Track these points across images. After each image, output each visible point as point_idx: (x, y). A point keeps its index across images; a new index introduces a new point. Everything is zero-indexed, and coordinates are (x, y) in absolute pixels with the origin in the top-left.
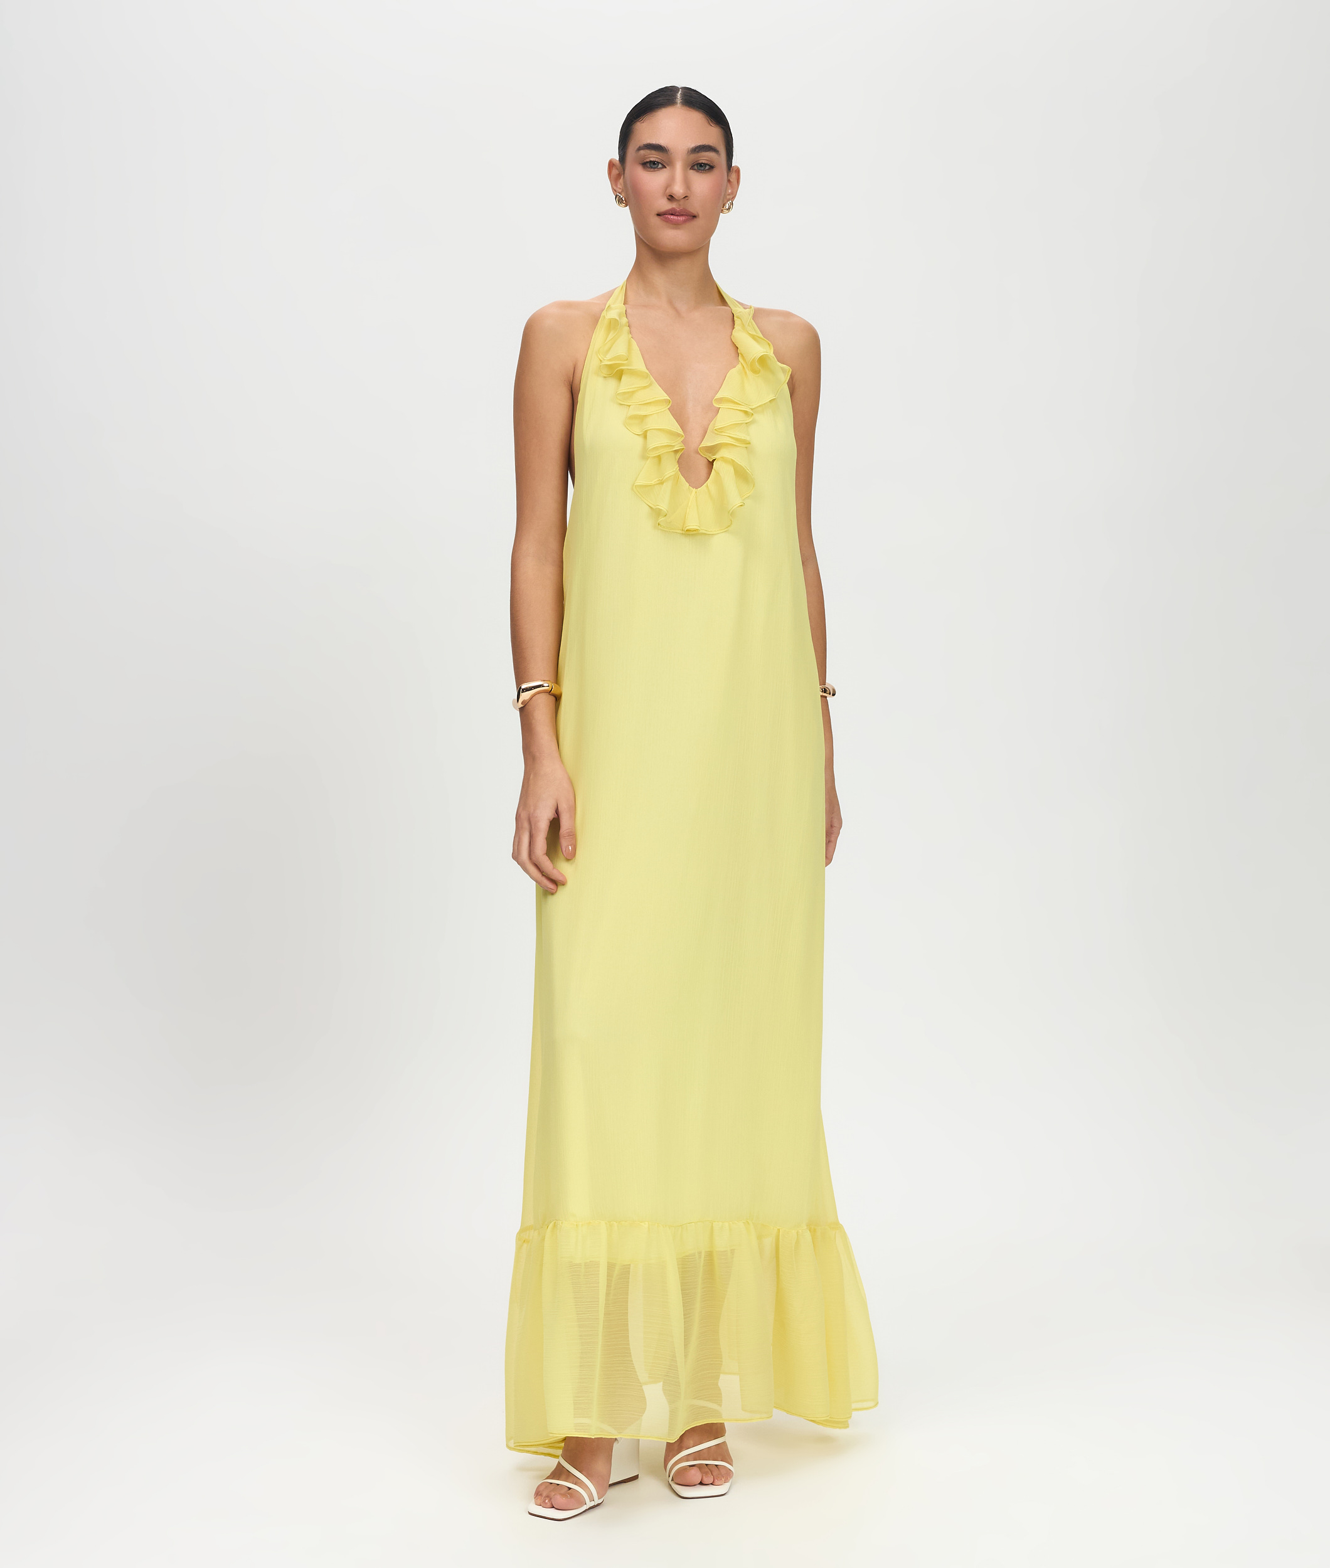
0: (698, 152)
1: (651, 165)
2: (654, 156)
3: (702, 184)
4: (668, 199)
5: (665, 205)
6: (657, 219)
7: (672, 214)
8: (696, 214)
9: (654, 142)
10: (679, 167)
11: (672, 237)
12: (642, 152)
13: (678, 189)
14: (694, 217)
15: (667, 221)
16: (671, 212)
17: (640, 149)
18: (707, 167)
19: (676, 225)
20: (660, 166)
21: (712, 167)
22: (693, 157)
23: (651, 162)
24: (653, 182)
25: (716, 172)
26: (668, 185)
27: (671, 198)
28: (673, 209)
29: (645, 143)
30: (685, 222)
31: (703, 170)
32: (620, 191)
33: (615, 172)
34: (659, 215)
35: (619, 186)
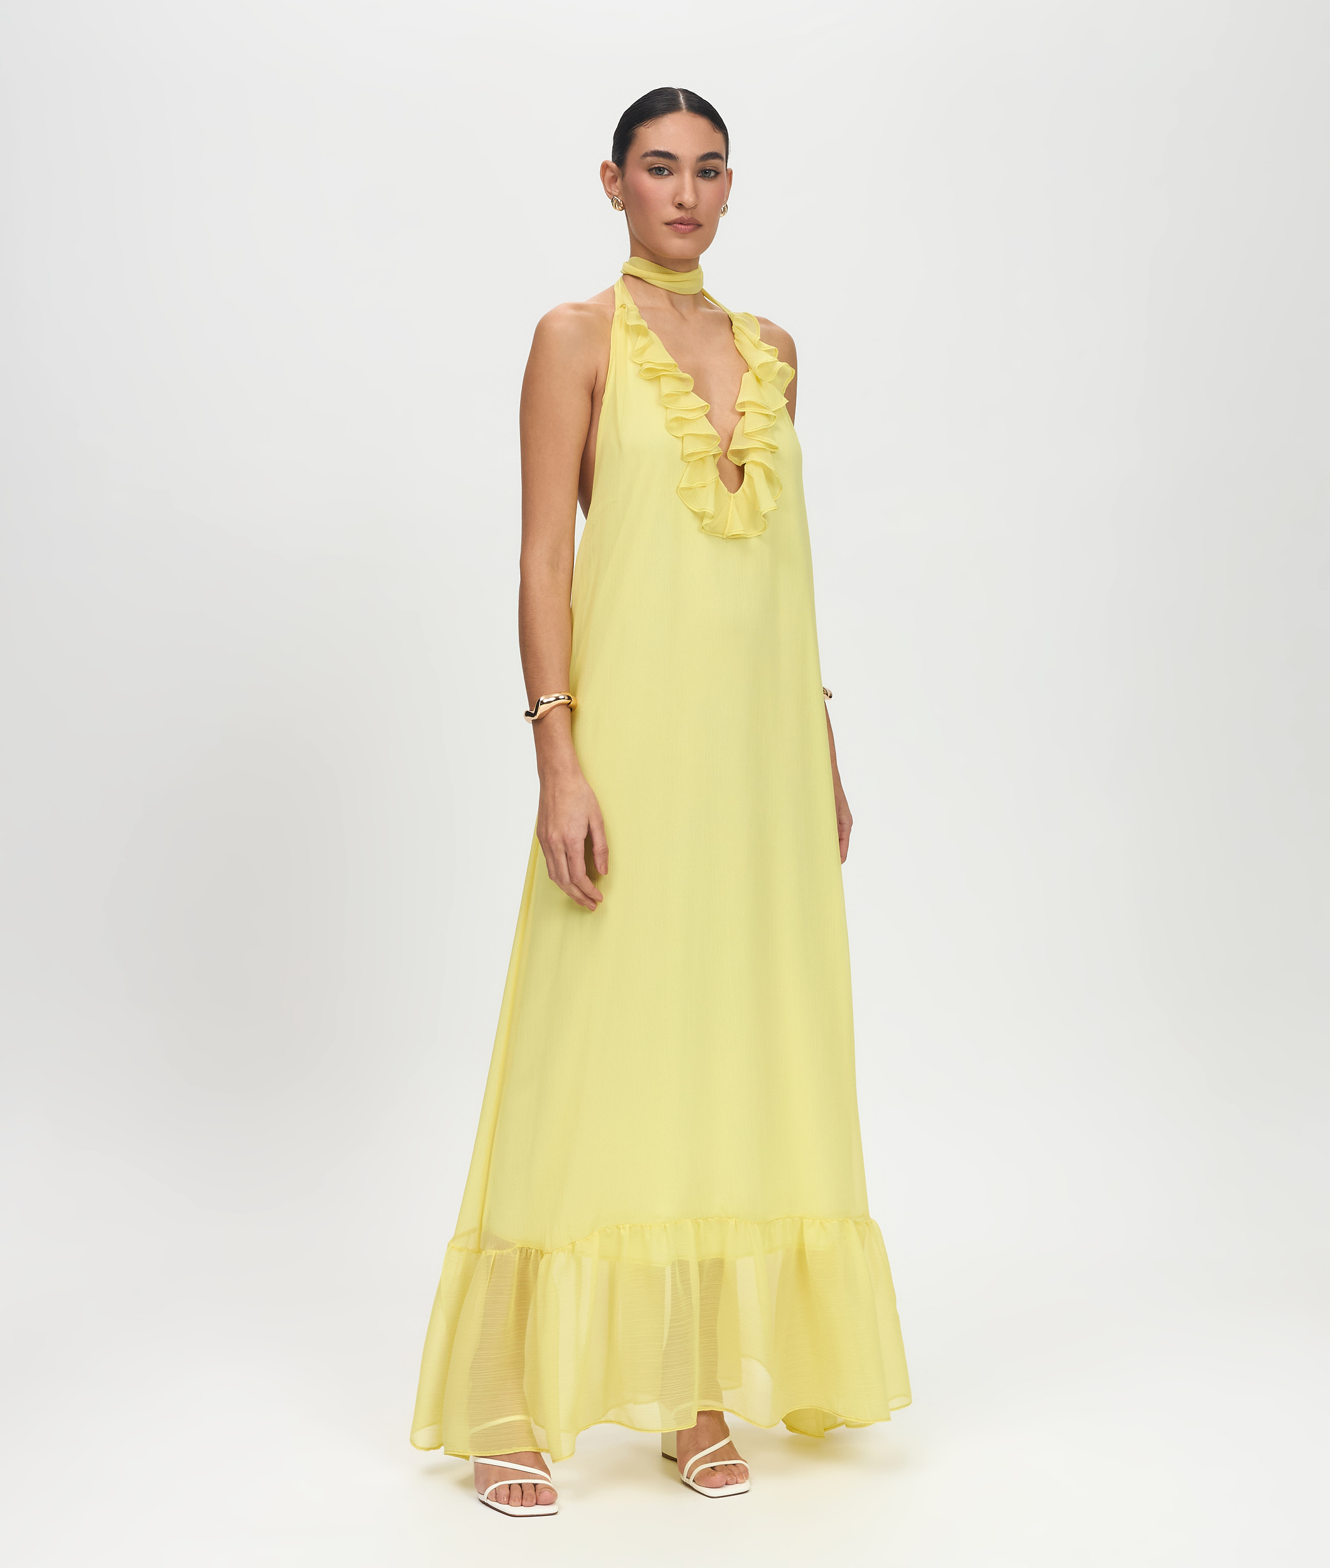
0: (706, 159)
1: (657, 172)
2: (661, 162)
3: (707, 188)
4: (676, 207)
5: (674, 214)
6: (665, 228)
7: (681, 224)
8: (701, 221)
9: (662, 149)
10: (687, 176)
11: (676, 245)
12: (649, 159)
13: (688, 198)
14: (699, 226)
15: (676, 230)
16: (679, 222)
17: (646, 155)
18: (713, 174)
19: (683, 235)
20: (666, 172)
21: (717, 173)
22: (701, 164)
23: (655, 168)
24: (659, 189)
25: (719, 178)
26: (678, 192)
27: (680, 206)
28: (682, 217)
29: (653, 149)
30: (691, 231)
31: (708, 177)
32: (617, 194)
33: (609, 174)
34: (668, 224)
35: (613, 189)
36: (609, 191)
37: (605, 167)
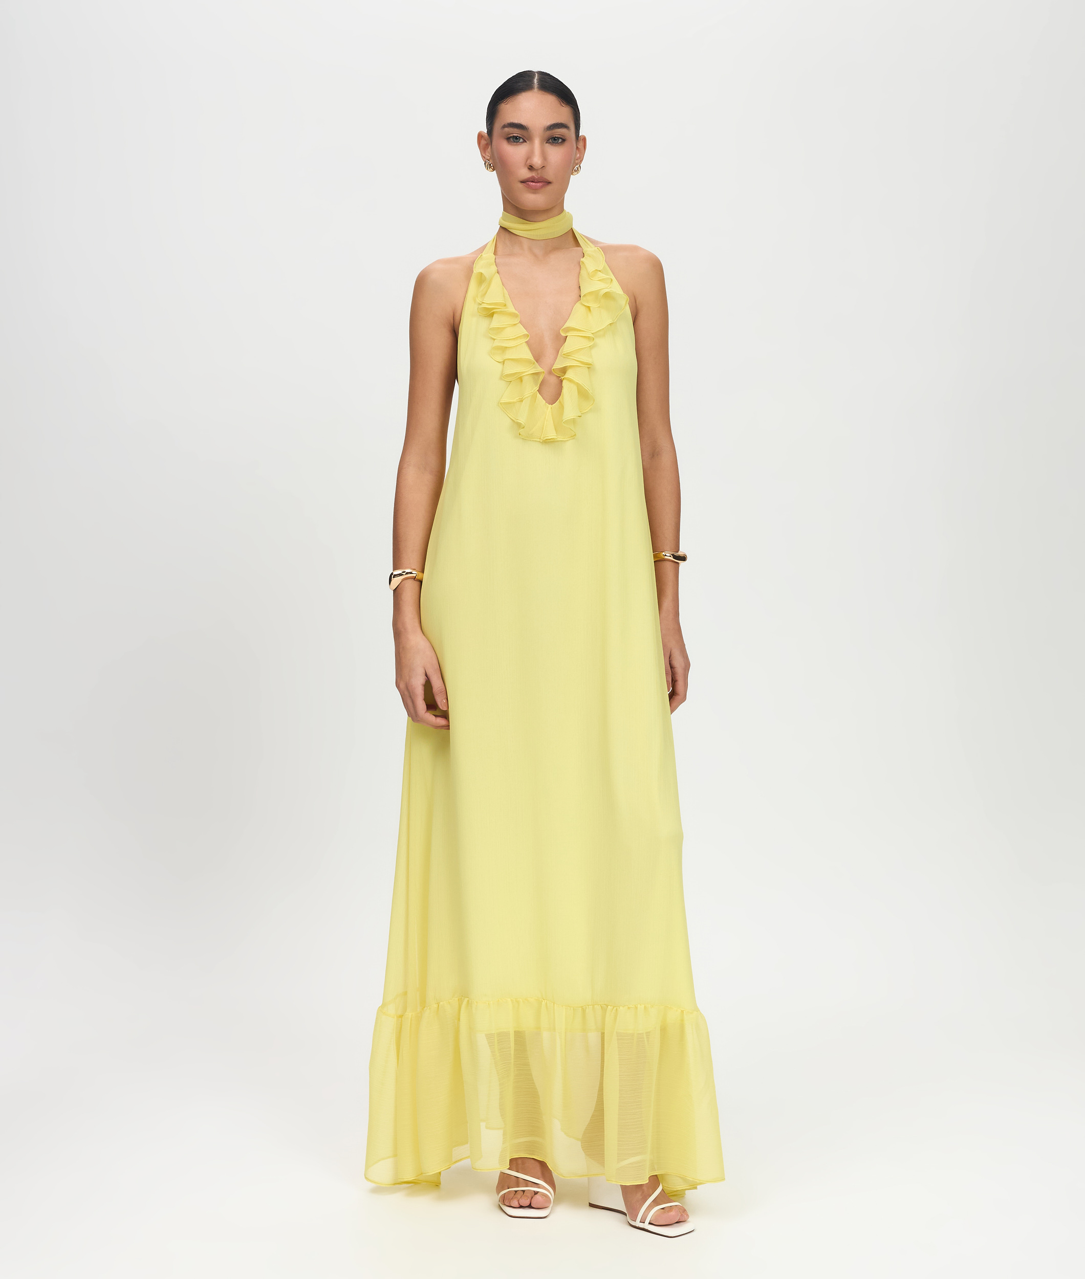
0: (553, 129)
1: (513, 140)
2: (516, 132)
3: (556, 154)
4: (529, 169)
5: (525, 173)
6: (521, 186)
7: (532, 182)
8: (550, 179)
9: (516, 121)
10: (537, 142)
11: (531, 199)
12: (506, 129)
13: (537, 161)
14: (549, 183)
15: (529, 187)
16: (531, 180)
17: (504, 126)
18: (560, 140)
19: (535, 191)
20: (521, 140)
21: (564, 140)
22: (549, 133)
23: (514, 136)
24: (516, 153)
25: (566, 144)
26: (529, 157)
27: (531, 168)
28: (533, 176)
29: (509, 122)
30: (542, 187)
31: (557, 143)
32: (489, 158)
33: (483, 142)
34: (522, 182)
35: (487, 154)
36: (484, 155)
37: (480, 136)
